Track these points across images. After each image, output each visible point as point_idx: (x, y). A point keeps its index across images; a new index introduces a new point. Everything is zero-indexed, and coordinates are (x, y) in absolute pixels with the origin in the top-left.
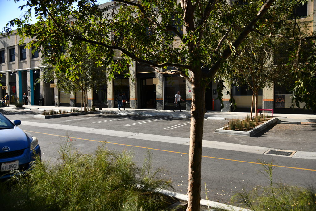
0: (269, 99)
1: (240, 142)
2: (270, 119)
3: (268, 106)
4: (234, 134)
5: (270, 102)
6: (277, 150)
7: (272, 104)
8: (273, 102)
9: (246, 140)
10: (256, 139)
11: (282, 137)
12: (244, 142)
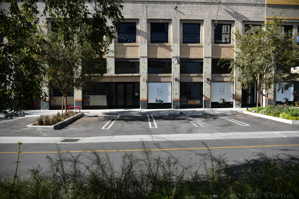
0: (78, 99)
1: (43, 135)
2: (76, 114)
3: (78, 104)
4: (41, 129)
5: (80, 101)
6: (70, 138)
7: (81, 103)
8: (82, 101)
9: (49, 133)
10: (58, 131)
11: (79, 127)
12: (46, 135)
